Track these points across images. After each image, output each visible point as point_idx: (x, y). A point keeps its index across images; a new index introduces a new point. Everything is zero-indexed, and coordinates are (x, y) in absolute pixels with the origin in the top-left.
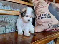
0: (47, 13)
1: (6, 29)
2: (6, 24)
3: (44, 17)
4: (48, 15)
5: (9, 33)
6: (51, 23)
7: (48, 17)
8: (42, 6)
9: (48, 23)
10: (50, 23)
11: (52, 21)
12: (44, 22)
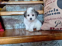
0: (54, 9)
1: (19, 25)
3: (50, 14)
4: (56, 10)
7: (55, 14)
9: (55, 20)
10: (57, 20)
11: (61, 18)
12: (50, 19)
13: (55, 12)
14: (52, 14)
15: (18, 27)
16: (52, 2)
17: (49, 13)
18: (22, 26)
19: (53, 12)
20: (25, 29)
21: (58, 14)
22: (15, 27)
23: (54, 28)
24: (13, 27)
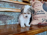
0: (41, 10)
1: (11, 21)
3: (39, 13)
4: (42, 11)
5: (14, 24)
6: (45, 18)
7: (42, 13)
8: (38, 5)
9: (42, 18)
10: (43, 18)
11: (45, 17)
12: (39, 17)
13: (42, 12)
16: (39, 6)
19: (41, 12)
21: (43, 14)
22: (8, 23)
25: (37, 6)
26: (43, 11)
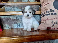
1: (18, 25)
2: (18, 22)
5: (20, 28)
12: (47, 20)
13: (51, 13)
14: (49, 14)
15: (17, 27)
16: (48, 3)
17: (46, 14)
18: (20, 26)
20: (23, 28)
23: (51, 28)
24: (12, 26)
25: (45, 5)
26: (54, 11)
